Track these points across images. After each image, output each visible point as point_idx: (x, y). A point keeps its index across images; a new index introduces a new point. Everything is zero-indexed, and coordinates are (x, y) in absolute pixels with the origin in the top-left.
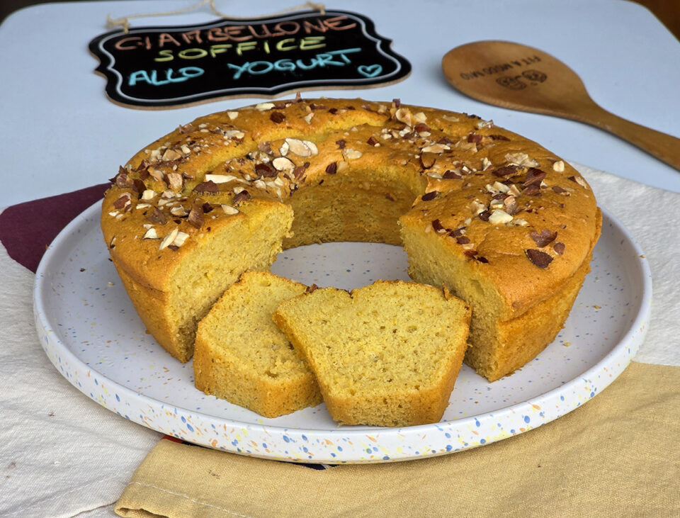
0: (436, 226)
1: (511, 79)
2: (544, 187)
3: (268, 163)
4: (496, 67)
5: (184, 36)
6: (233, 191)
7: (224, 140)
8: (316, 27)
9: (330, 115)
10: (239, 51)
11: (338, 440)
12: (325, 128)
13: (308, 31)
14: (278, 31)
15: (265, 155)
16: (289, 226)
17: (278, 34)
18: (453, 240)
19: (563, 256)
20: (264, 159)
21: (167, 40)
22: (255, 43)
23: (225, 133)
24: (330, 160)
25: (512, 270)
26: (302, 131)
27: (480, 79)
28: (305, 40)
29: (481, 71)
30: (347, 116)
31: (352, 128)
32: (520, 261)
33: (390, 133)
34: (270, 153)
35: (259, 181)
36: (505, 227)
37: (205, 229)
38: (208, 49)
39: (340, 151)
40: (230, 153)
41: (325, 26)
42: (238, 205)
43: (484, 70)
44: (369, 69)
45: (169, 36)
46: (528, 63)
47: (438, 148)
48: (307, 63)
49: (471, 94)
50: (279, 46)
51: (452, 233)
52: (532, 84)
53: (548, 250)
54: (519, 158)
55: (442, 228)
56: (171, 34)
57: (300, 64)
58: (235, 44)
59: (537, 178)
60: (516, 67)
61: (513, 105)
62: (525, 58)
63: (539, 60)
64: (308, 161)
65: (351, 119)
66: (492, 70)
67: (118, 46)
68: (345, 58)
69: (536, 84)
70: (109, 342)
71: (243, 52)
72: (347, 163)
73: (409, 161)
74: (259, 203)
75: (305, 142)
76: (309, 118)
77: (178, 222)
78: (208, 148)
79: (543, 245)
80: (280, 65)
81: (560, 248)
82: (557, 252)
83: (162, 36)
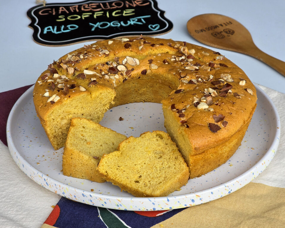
0: (173, 107)
1: (218, 33)
2: (230, 93)
3: (115, 67)
4: (212, 27)
5: (71, 8)
6: (91, 79)
7: (100, 54)
8: (131, 4)
9: (151, 47)
10: (95, 16)
11: (105, 199)
12: (148, 52)
13: (127, 6)
14: (114, 6)
15: (116, 63)
16: (113, 98)
17: (113, 8)
18: (178, 115)
19: (226, 128)
20: (114, 65)
21: (63, 10)
22: (102, 12)
23: (102, 51)
24: (143, 68)
25: (198, 133)
26: (137, 53)
27: (204, 33)
28: (126, 11)
29: (205, 29)
30: (159, 48)
31: (158, 54)
32: (204, 128)
33: (175, 58)
34: (118, 62)
35: (106, 75)
36: (203, 111)
37: (68, 96)
38: (81, 16)
39: (149, 65)
40: (101, 60)
41: (135, 4)
42: (90, 86)
43: (206, 28)
44: (154, 26)
45: (64, 8)
46: (226, 25)
47: (193, 68)
48: (126, 23)
49: (199, 40)
50: (114, 14)
51: (179, 111)
52: (227, 35)
53: (220, 124)
54: (226, 77)
55: (175, 108)
56: (64, 7)
57: (122, 23)
58: (93, 13)
59: (228, 88)
60: (220, 27)
61: (218, 47)
62: (225, 23)
63: (231, 23)
64: (134, 68)
65: (161, 49)
66: (210, 28)
67: (40, 13)
68: (143, 20)
69: (229, 36)
70: (36, 138)
71: (97, 16)
72: (151, 71)
73: (176, 73)
74: (98, 87)
75: (135, 59)
76: (141, 47)
77: (59, 91)
78: (91, 57)
79: (217, 122)
80: (113, 24)
81: (225, 124)
82: (224, 125)
83: (61, 8)
